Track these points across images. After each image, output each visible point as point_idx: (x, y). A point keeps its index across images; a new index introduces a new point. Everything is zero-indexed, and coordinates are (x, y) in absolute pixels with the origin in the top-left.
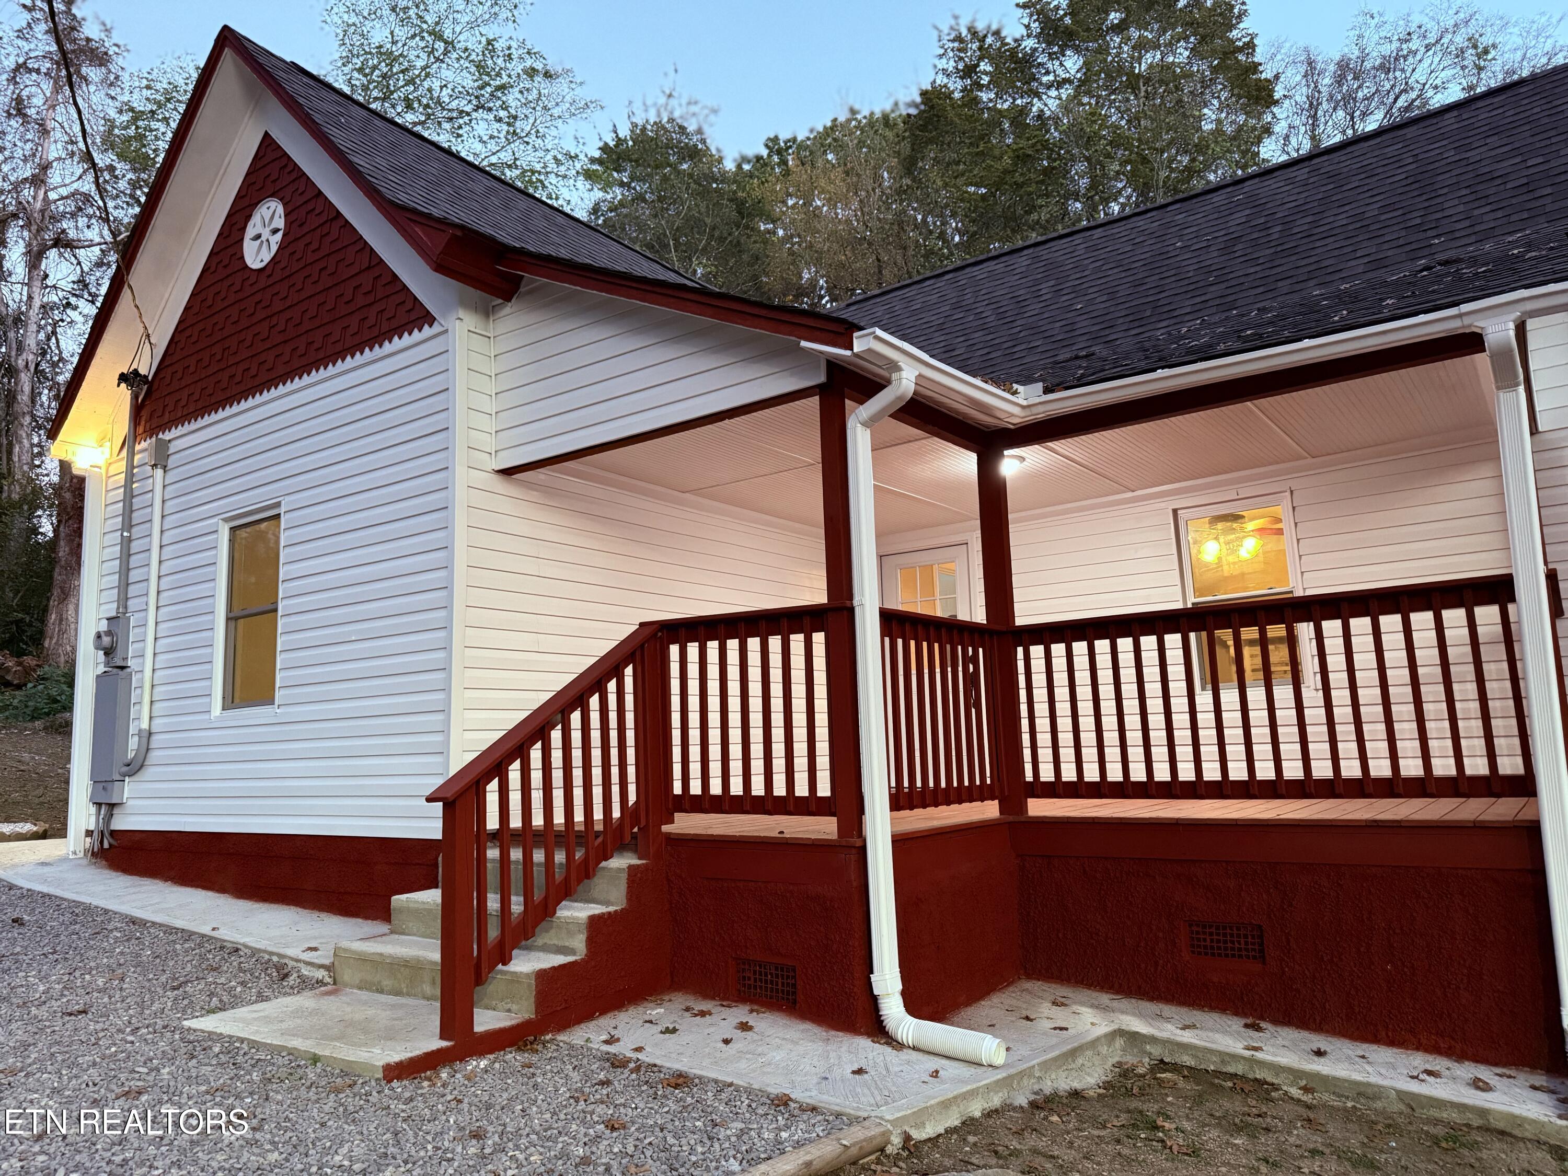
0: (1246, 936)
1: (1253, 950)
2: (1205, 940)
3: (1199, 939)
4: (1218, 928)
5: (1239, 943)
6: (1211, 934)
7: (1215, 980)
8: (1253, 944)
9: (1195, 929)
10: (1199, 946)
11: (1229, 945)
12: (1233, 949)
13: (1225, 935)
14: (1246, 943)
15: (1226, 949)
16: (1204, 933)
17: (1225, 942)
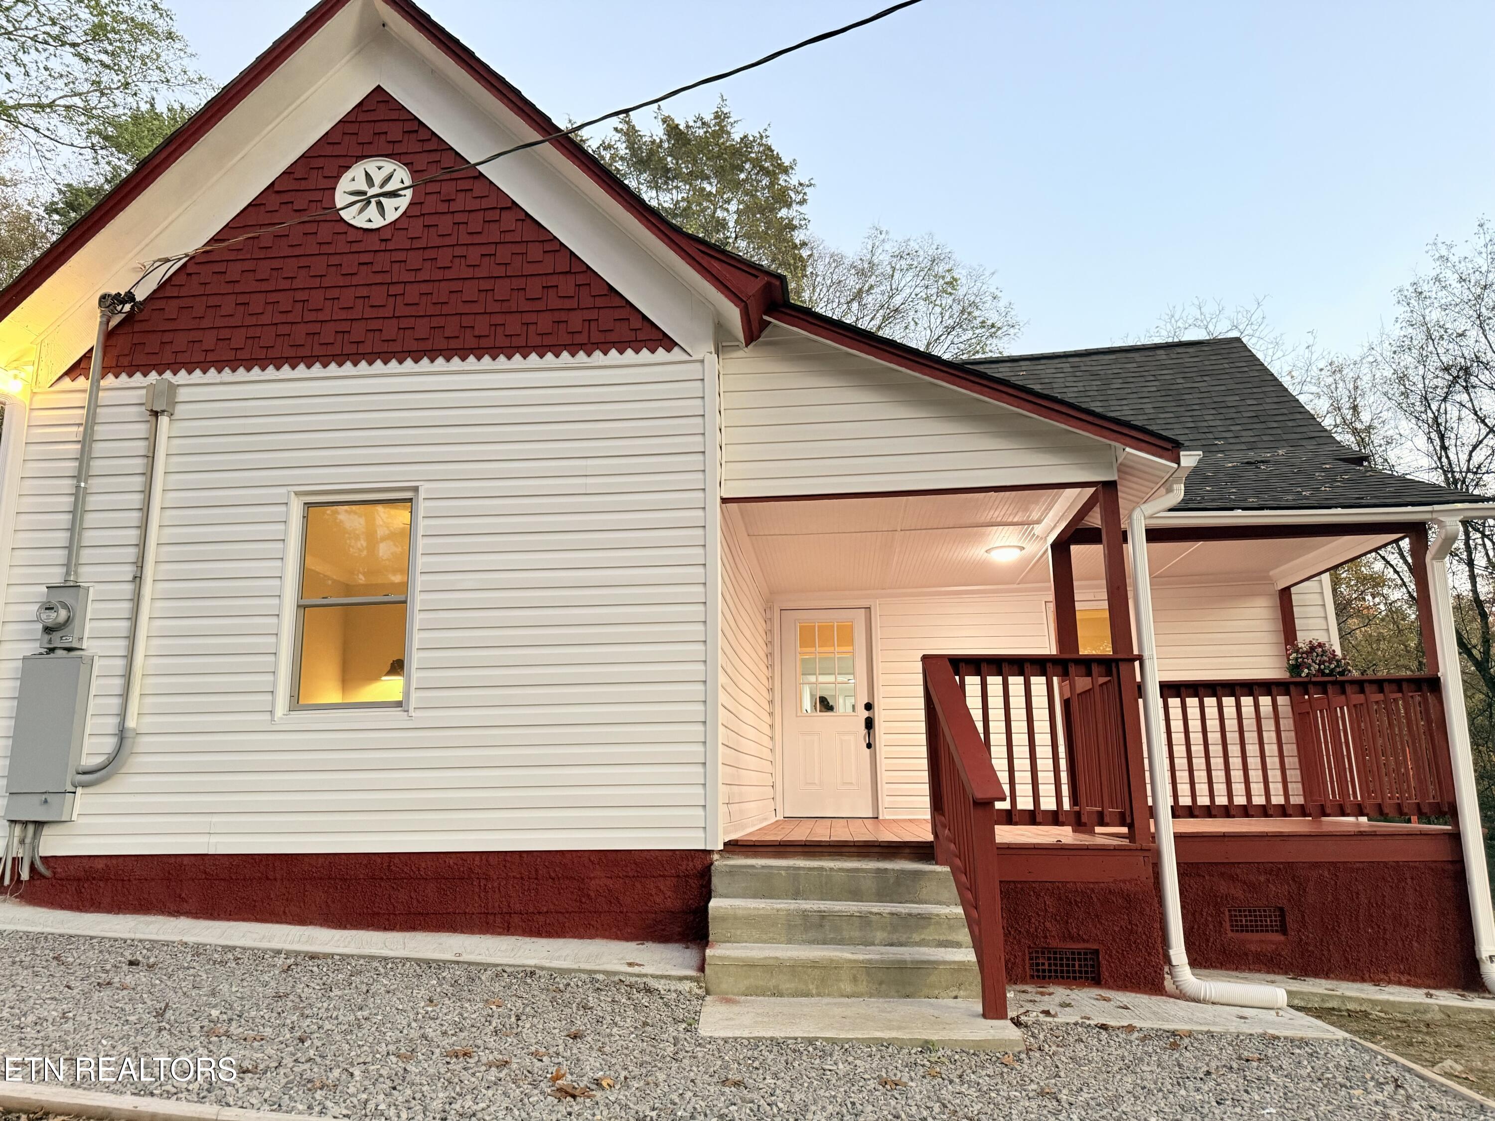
0: (1270, 916)
1: (1276, 925)
2: (1241, 921)
3: (1236, 921)
4: (1250, 911)
5: (1266, 921)
6: (1246, 916)
7: (1253, 949)
8: (1276, 921)
9: (1233, 913)
10: (1237, 926)
11: (1259, 923)
12: (1261, 926)
13: (1256, 916)
14: (1271, 921)
15: (1257, 926)
16: (1241, 916)
17: (1256, 921)
